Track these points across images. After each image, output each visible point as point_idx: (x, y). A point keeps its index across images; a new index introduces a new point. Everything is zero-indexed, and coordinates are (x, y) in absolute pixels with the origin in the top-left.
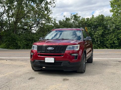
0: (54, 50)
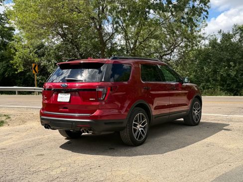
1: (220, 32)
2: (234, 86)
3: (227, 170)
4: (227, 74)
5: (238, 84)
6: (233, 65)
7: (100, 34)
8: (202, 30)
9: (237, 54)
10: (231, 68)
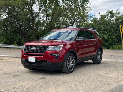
0: (36, 50)
1: (99, 14)
2: (107, 44)
3: (111, 88)
4: (103, 37)
5: (109, 43)
6: (106, 33)
7: (32, 13)
8: (89, 12)
9: (108, 26)
10: (105, 34)
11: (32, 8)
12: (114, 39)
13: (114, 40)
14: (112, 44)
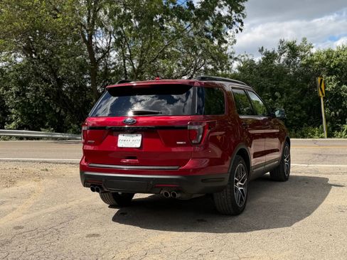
1: (261, 50)
6: (279, 96)
7: (90, 48)
10: (277, 100)
11: (90, 38)
12: (299, 111)
13: (298, 115)
14: (293, 125)
